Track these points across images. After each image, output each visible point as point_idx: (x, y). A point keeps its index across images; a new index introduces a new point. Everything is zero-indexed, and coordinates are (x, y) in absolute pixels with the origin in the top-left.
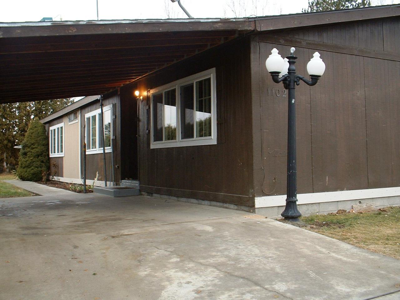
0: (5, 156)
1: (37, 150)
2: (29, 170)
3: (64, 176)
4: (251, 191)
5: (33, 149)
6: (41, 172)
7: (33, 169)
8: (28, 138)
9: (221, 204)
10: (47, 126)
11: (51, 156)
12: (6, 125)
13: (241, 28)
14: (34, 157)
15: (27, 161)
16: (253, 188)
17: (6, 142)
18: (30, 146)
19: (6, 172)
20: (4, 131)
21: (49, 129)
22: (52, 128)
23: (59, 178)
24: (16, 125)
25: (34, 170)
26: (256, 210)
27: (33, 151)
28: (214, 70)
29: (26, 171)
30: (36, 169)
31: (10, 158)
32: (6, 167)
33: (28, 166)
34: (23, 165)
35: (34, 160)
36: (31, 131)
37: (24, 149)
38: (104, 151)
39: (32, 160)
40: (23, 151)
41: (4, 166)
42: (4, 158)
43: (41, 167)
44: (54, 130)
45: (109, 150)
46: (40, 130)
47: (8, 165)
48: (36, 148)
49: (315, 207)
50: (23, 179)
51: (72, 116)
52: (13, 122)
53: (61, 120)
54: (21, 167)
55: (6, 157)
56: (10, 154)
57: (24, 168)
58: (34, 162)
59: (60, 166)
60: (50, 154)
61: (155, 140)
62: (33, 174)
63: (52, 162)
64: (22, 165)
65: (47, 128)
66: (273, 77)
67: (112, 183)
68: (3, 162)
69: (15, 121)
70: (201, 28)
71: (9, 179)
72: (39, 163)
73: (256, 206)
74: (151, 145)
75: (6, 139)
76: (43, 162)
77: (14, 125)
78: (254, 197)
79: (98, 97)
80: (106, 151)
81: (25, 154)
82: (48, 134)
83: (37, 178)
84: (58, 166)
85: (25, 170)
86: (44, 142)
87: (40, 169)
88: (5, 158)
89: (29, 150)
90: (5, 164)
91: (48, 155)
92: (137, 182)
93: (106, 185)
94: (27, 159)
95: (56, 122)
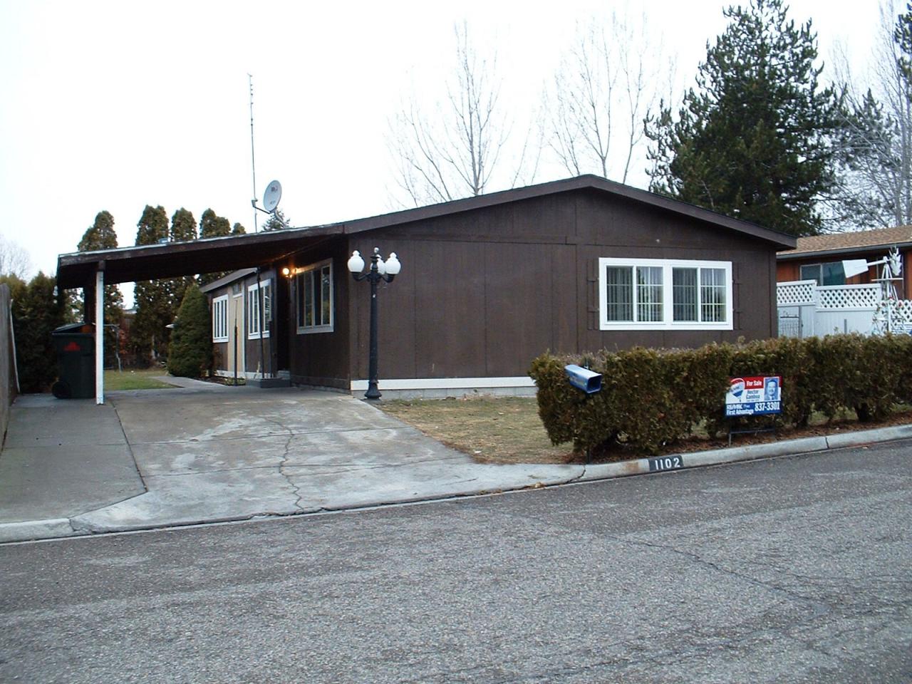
0: (153, 340)
1: (195, 332)
2: (183, 361)
3: (229, 369)
4: (349, 375)
5: (189, 330)
6: (200, 364)
7: (188, 360)
8: (181, 314)
9: (336, 389)
10: (210, 296)
11: (214, 342)
12: (154, 290)
13: (328, 233)
14: (191, 342)
15: (180, 348)
16: (350, 373)
17: (154, 318)
18: (185, 326)
19: (154, 367)
20: (151, 300)
21: (212, 301)
22: (215, 300)
23: (223, 372)
24: (170, 290)
25: (191, 361)
26: (353, 393)
27: (189, 333)
28: (331, 259)
29: (179, 363)
30: (193, 359)
31: (162, 343)
32: (154, 357)
33: (182, 356)
34: (175, 354)
35: (190, 347)
36: (187, 304)
37: (176, 331)
38: (261, 336)
39: (187, 346)
40: (176, 333)
41: (151, 357)
42: (151, 344)
43: (200, 358)
44: (218, 303)
45: (266, 334)
46: (199, 301)
47: (159, 355)
48: (193, 329)
49: (419, 393)
50: (175, 374)
51: (236, 287)
52: (166, 285)
53: (224, 290)
54: (172, 357)
55: (155, 342)
56: (161, 336)
57: (176, 358)
58: (190, 349)
59: (224, 356)
60: (214, 338)
61: (300, 326)
62: (189, 367)
63: (216, 350)
64: (173, 353)
65: (209, 300)
66: (354, 275)
67: (269, 374)
68: (150, 350)
69: (170, 284)
70: (290, 237)
71: (158, 375)
72: (197, 351)
73: (352, 389)
74: (298, 331)
75: (154, 313)
76: (203, 349)
77: (168, 290)
78: (350, 380)
79: (254, 270)
80: (264, 336)
81: (178, 338)
82: (211, 308)
83: (195, 373)
84: (222, 355)
85: (177, 360)
86: (204, 321)
87: (198, 359)
88: (153, 344)
89: (183, 331)
90: (153, 353)
91: (212, 339)
92: (287, 372)
93: (263, 377)
94: (180, 345)
95: (220, 292)
